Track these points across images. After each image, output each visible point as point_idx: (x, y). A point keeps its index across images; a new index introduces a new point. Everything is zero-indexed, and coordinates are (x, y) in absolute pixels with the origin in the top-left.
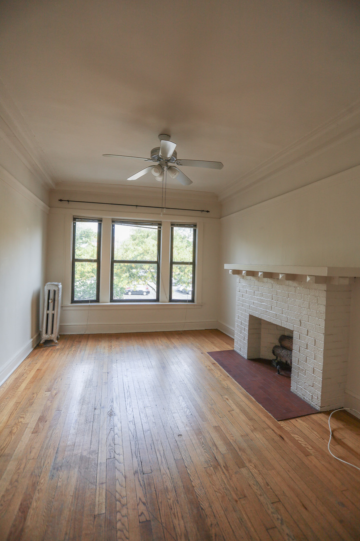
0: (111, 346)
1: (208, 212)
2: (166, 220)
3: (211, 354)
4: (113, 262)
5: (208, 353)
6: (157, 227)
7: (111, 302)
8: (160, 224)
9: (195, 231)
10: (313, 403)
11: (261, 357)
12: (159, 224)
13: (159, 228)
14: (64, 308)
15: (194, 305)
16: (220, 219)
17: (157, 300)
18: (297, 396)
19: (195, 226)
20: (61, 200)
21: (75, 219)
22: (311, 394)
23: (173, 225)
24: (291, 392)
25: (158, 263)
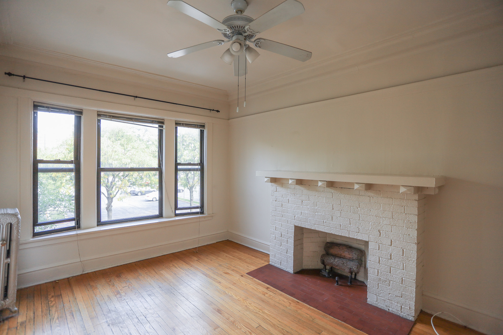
0: (118, 293)
1: (218, 111)
2: (170, 118)
3: (252, 274)
4: (100, 170)
5: (247, 274)
6: (157, 126)
7: (98, 225)
8: (163, 123)
9: (202, 133)
10: (402, 314)
11: (304, 267)
12: (161, 123)
13: (160, 126)
14: (21, 247)
15: (204, 217)
16: (229, 120)
17: (160, 215)
18: (379, 308)
19: (203, 126)
20: (10, 74)
21: (36, 106)
22: (400, 305)
23: (178, 124)
24: (370, 304)
25: (159, 169)
